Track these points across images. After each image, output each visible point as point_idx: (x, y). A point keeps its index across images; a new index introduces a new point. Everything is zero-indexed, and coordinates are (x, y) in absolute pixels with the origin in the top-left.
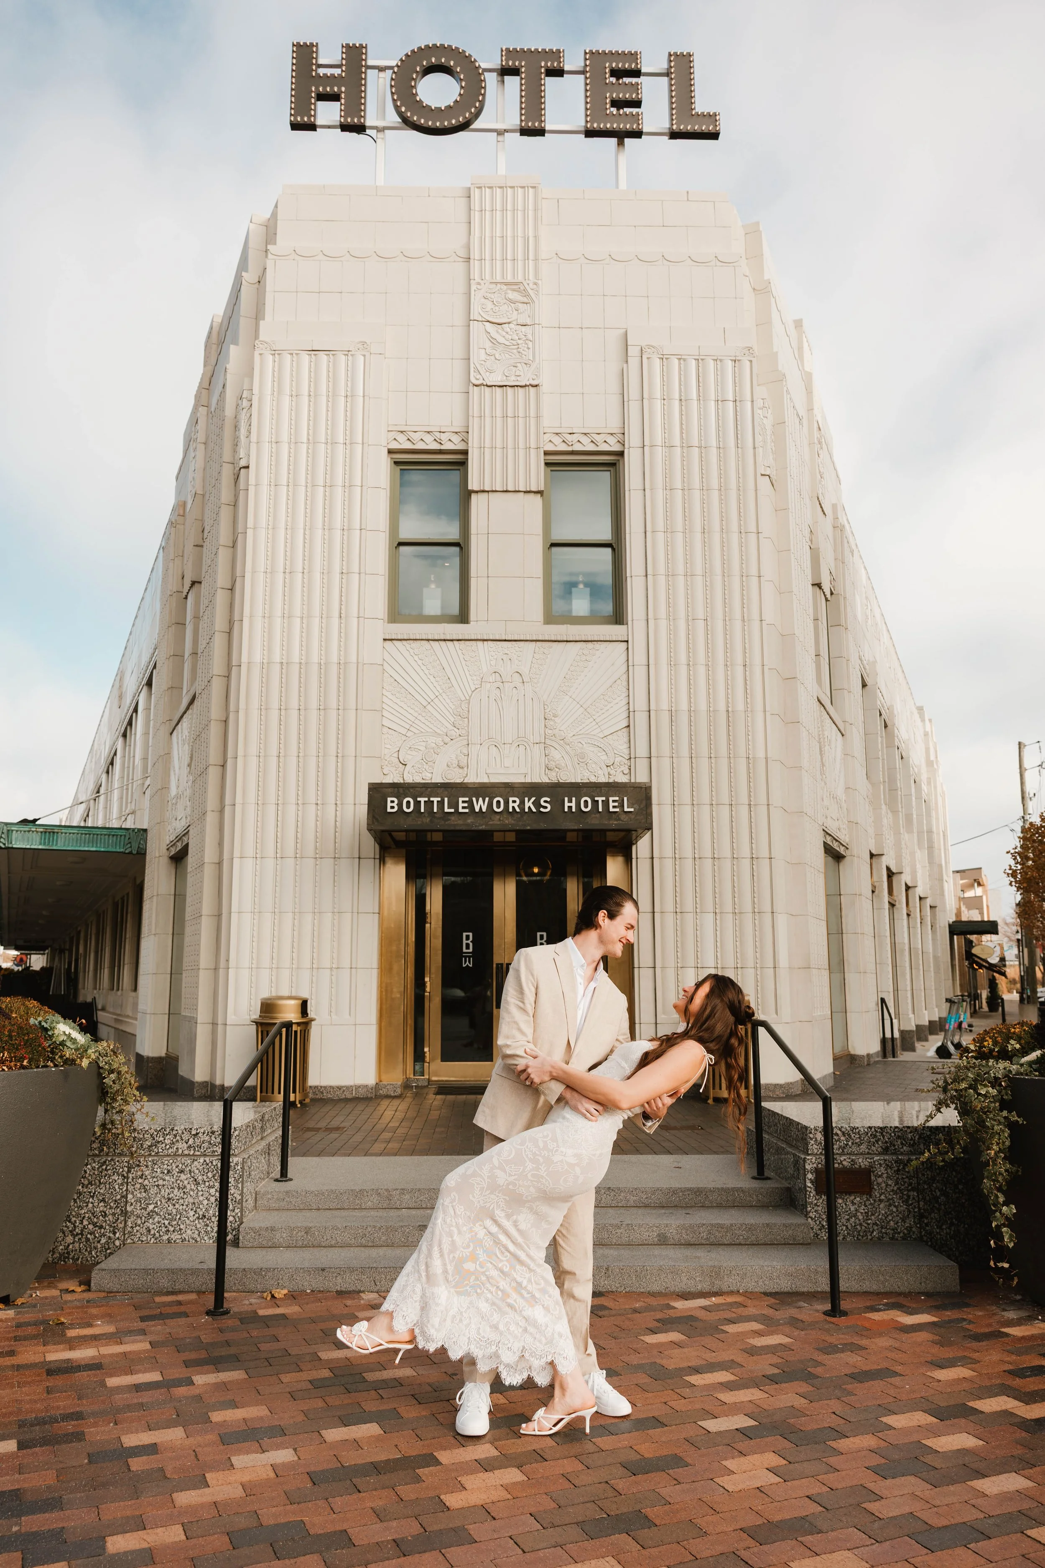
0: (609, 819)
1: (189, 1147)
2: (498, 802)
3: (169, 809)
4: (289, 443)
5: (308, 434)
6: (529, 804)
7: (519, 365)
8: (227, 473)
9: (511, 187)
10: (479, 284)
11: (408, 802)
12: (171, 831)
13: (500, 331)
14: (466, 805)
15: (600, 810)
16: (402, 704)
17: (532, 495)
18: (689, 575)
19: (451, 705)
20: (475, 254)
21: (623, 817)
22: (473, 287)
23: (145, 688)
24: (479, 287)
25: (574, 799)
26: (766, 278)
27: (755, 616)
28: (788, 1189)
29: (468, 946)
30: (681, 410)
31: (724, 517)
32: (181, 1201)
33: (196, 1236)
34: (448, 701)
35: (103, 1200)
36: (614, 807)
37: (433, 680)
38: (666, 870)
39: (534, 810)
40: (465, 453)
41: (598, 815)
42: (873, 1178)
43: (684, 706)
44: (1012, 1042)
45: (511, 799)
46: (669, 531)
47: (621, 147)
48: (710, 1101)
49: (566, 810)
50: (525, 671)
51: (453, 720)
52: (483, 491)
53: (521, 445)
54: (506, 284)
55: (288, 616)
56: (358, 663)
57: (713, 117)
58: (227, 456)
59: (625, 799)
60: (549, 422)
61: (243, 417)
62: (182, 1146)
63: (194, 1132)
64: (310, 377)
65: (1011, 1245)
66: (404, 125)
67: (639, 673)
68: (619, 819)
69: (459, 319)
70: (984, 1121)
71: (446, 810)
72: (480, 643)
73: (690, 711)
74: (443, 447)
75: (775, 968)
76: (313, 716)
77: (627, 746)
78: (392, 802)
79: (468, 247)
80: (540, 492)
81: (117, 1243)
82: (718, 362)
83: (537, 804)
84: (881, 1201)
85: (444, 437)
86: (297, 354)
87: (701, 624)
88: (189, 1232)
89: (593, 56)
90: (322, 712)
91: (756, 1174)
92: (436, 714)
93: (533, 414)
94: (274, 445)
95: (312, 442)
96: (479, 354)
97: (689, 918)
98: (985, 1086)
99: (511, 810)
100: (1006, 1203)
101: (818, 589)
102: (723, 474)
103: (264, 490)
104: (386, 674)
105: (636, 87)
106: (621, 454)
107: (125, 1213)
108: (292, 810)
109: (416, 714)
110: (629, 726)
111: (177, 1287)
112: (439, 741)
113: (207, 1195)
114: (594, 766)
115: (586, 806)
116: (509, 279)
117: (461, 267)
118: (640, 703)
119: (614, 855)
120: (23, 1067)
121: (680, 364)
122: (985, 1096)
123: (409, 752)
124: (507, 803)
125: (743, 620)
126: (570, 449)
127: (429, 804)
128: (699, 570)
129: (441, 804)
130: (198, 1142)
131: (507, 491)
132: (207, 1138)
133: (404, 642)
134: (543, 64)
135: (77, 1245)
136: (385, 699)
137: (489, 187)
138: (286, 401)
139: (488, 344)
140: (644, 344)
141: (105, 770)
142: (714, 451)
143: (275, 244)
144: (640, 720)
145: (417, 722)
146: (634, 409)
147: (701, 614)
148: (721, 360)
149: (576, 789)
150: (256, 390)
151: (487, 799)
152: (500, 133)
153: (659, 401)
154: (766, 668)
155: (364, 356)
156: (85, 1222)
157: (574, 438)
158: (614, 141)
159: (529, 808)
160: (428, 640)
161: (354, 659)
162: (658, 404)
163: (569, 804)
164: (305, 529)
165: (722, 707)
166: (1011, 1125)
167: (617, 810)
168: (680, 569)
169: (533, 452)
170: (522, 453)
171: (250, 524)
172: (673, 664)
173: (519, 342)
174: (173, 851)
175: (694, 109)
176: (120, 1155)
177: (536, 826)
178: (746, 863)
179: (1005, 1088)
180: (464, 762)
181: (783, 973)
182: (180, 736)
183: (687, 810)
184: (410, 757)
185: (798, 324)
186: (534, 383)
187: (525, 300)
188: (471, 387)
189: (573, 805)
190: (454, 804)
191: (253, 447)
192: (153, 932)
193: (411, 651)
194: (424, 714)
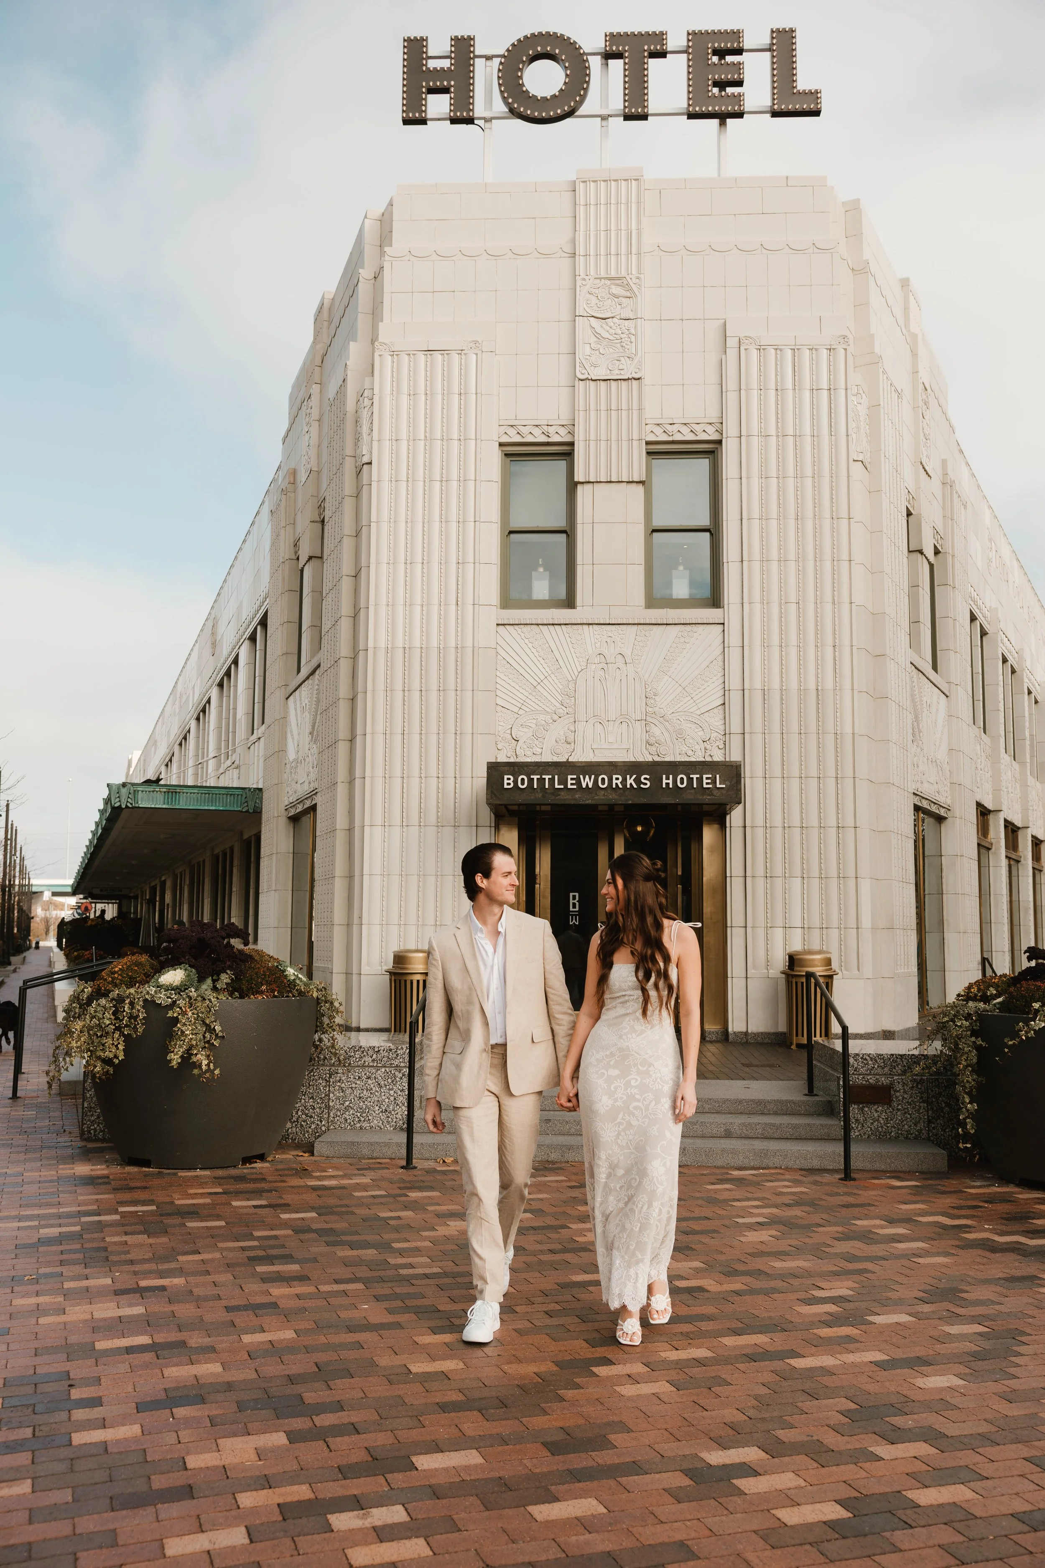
0: (703, 795)
1: (373, 1060)
2: (603, 779)
3: (288, 770)
4: (408, 441)
5: (426, 431)
6: (630, 781)
7: (622, 359)
8: (349, 464)
9: (615, 180)
10: (584, 279)
11: (523, 780)
12: (290, 793)
13: (604, 326)
14: (574, 782)
15: (695, 786)
16: (513, 684)
17: (634, 485)
18: (783, 560)
19: (559, 685)
20: (581, 250)
21: (715, 792)
22: (579, 283)
23: (247, 643)
24: (584, 283)
25: (671, 776)
26: (865, 258)
27: (846, 599)
28: (830, 1102)
29: (574, 906)
30: (777, 400)
31: (817, 504)
32: (369, 1099)
33: (380, 1124)
34: (557, 681)
35: (312, 1098)
36: (707, 783)
37: (542, 662)
38: (757, 838)
39: (635, 786)
40: (572, 444)
41: (693, 791)
42: (892, 1092)
43: (776, 685)
44: (991, 989)
45: (614, 777)
46: (764, 518)
47: (723, 128)
48: (793, 1047)
49: (664, 786)
50: (627, 652)
51: (560, 698)
52: (589, 482)
53: (624, 437)
54: (610, 279)
55: (409, 604)
56: (473, 647)
57: (814, 95)
58: (349, 451)
59: (718, 776)
60: (651, 413)
61: (365, 414)
62: (368, 1060)
63: (376, 1050)
64: (426, 376)
65: (972, 1131)
66: (510, 115)
67: (734, 655)
68: (712, 795)
69: (565, 314)
70: (958, 1045)
71: (557, 786)
72: (586, 627)
73: (781, 690)
74: (550, 440)
75: (858, 928)
76: (434, 696)
77: (723, 722)
78: (509, 779)
79: (573, 242)
80: (642, 482)
81: (323, 1128)
82: (814, 352)
83: (638, 781)
84: (898, 1110)
85: (551, 430)
86: (414, 355)
87: (793, 607)
88: (375, 1122)
89: (695, 36)
90: (442, 693)
91: (806, 1092)
92: (545, 693)
93: (635, 406)
94: (394, 443)
95: (429, 439)
96: (583, 351)
97: (779, 882)
98: (961, 1019)
99: (614, 786)
100: (970, 1103)
101: (919, 555)
102: (817, 462)
103: (386, 485)
104: (499, 657)
105: (738, 66)
106: (719, 442)
107: (328, 1107)
108: (415, 782)
109: (526, 694)
110: (724, 704)
111: (375, 1155)
112: (548, 718)
113: (387, 1095)
114: (691, 741)
115: (682, 783)
116: (613, 274)
117: (567, 262)
118: (735, 683)
119: (710, 823)
120: (275, 997)
121: (776, 354)
122: (960, 1026)
123: (521, 729)
124: (610, 780)
125: (834, 603)
126: (670, 439)
127: (541, 781)
128: (792, 556)
129: (552, 781)
130: (379, 1057)
131: (610, 482)
132: (386, 1054)
133: (516, 627)
134: (646, 48)
135: (294, 1129)
136: (499, 680)
137: (594, 181)
138: (404, 399)
139: (593, 339)
140: (742, 336)
141: (195, 716)
142: (808, 439)
143: (391, 246)
144: (735, 699)
145: (528, 701)
146: (731, 398)
147: (793, 598)
148: (816, 350)
149: (673, 767)
150: (376, 391)
151: (593, 777)
152: (604, 118)
153: (756, 391)
154: (854, 648)
155: (477, 354)
156: (300, 1113)
157: (675, 428)
158: (715, 122)
159: (631, 784)
160: (538, 625)
161: (470, 644)
162: (755, 394)
163: (667, 781)
164: (424, 523)
165: (812, 685)
166: (978, 1048)
167: (710, 786)
168: (774, 555)
169: (635, 443)
170: (625, 444)
171: (374, 518)
172: (766, 646)
173: (622, 336)
174: (292, 812)
175: (796, 87)
176: (323, 1065)
177: (637, 801)
178: (833, 832)
179: (975, 1021)
180: (571, 738)
181: (866, 934)
182: (298, 702)
183: (778, 783)
184: (522, 734)
185: (905, 283)
186: (636, 376)
187: (628, 294)
188: (577, 381)
189: (670, 781)
190: (563, 781)
191: (375, 444)
192: (274, 888)
193: (523, 635)
194: (534, 694)
